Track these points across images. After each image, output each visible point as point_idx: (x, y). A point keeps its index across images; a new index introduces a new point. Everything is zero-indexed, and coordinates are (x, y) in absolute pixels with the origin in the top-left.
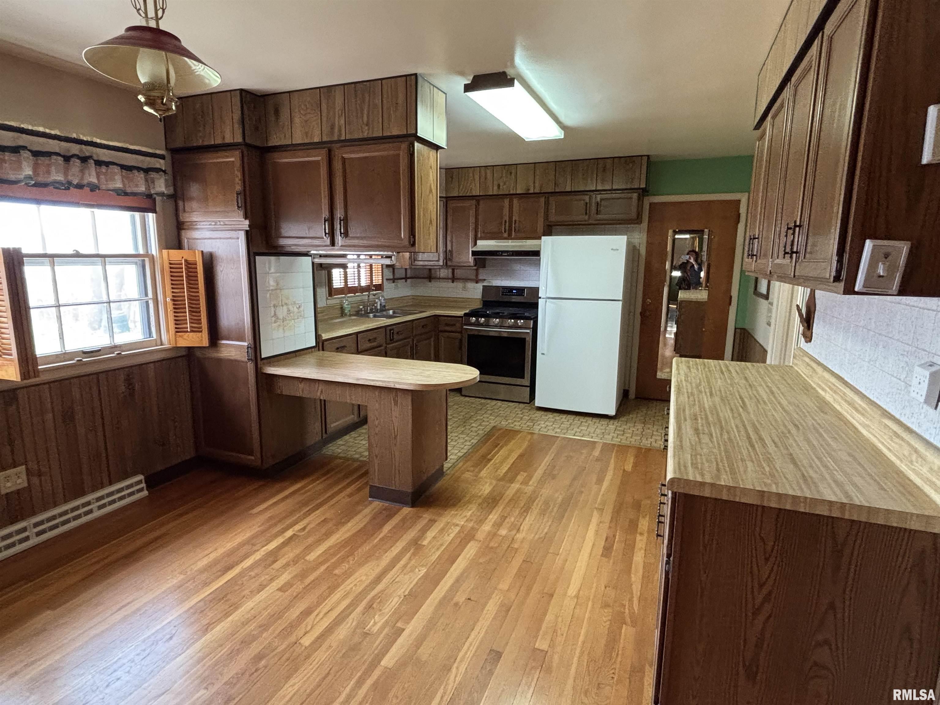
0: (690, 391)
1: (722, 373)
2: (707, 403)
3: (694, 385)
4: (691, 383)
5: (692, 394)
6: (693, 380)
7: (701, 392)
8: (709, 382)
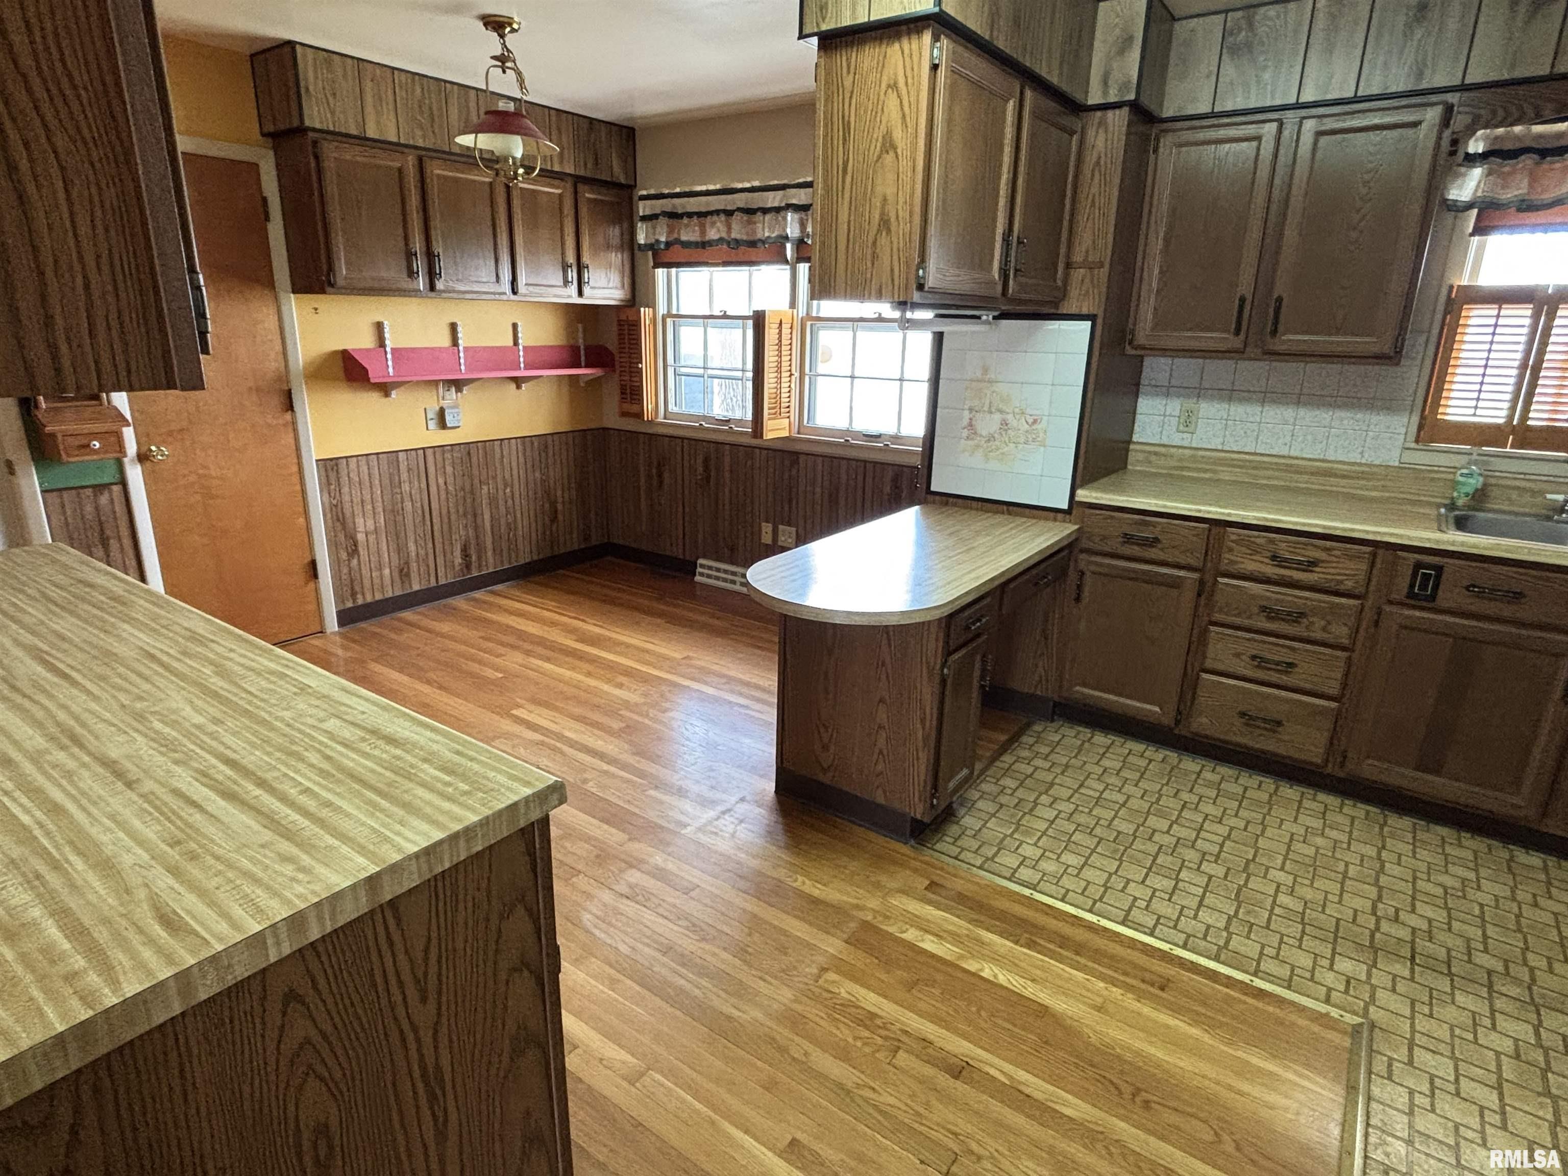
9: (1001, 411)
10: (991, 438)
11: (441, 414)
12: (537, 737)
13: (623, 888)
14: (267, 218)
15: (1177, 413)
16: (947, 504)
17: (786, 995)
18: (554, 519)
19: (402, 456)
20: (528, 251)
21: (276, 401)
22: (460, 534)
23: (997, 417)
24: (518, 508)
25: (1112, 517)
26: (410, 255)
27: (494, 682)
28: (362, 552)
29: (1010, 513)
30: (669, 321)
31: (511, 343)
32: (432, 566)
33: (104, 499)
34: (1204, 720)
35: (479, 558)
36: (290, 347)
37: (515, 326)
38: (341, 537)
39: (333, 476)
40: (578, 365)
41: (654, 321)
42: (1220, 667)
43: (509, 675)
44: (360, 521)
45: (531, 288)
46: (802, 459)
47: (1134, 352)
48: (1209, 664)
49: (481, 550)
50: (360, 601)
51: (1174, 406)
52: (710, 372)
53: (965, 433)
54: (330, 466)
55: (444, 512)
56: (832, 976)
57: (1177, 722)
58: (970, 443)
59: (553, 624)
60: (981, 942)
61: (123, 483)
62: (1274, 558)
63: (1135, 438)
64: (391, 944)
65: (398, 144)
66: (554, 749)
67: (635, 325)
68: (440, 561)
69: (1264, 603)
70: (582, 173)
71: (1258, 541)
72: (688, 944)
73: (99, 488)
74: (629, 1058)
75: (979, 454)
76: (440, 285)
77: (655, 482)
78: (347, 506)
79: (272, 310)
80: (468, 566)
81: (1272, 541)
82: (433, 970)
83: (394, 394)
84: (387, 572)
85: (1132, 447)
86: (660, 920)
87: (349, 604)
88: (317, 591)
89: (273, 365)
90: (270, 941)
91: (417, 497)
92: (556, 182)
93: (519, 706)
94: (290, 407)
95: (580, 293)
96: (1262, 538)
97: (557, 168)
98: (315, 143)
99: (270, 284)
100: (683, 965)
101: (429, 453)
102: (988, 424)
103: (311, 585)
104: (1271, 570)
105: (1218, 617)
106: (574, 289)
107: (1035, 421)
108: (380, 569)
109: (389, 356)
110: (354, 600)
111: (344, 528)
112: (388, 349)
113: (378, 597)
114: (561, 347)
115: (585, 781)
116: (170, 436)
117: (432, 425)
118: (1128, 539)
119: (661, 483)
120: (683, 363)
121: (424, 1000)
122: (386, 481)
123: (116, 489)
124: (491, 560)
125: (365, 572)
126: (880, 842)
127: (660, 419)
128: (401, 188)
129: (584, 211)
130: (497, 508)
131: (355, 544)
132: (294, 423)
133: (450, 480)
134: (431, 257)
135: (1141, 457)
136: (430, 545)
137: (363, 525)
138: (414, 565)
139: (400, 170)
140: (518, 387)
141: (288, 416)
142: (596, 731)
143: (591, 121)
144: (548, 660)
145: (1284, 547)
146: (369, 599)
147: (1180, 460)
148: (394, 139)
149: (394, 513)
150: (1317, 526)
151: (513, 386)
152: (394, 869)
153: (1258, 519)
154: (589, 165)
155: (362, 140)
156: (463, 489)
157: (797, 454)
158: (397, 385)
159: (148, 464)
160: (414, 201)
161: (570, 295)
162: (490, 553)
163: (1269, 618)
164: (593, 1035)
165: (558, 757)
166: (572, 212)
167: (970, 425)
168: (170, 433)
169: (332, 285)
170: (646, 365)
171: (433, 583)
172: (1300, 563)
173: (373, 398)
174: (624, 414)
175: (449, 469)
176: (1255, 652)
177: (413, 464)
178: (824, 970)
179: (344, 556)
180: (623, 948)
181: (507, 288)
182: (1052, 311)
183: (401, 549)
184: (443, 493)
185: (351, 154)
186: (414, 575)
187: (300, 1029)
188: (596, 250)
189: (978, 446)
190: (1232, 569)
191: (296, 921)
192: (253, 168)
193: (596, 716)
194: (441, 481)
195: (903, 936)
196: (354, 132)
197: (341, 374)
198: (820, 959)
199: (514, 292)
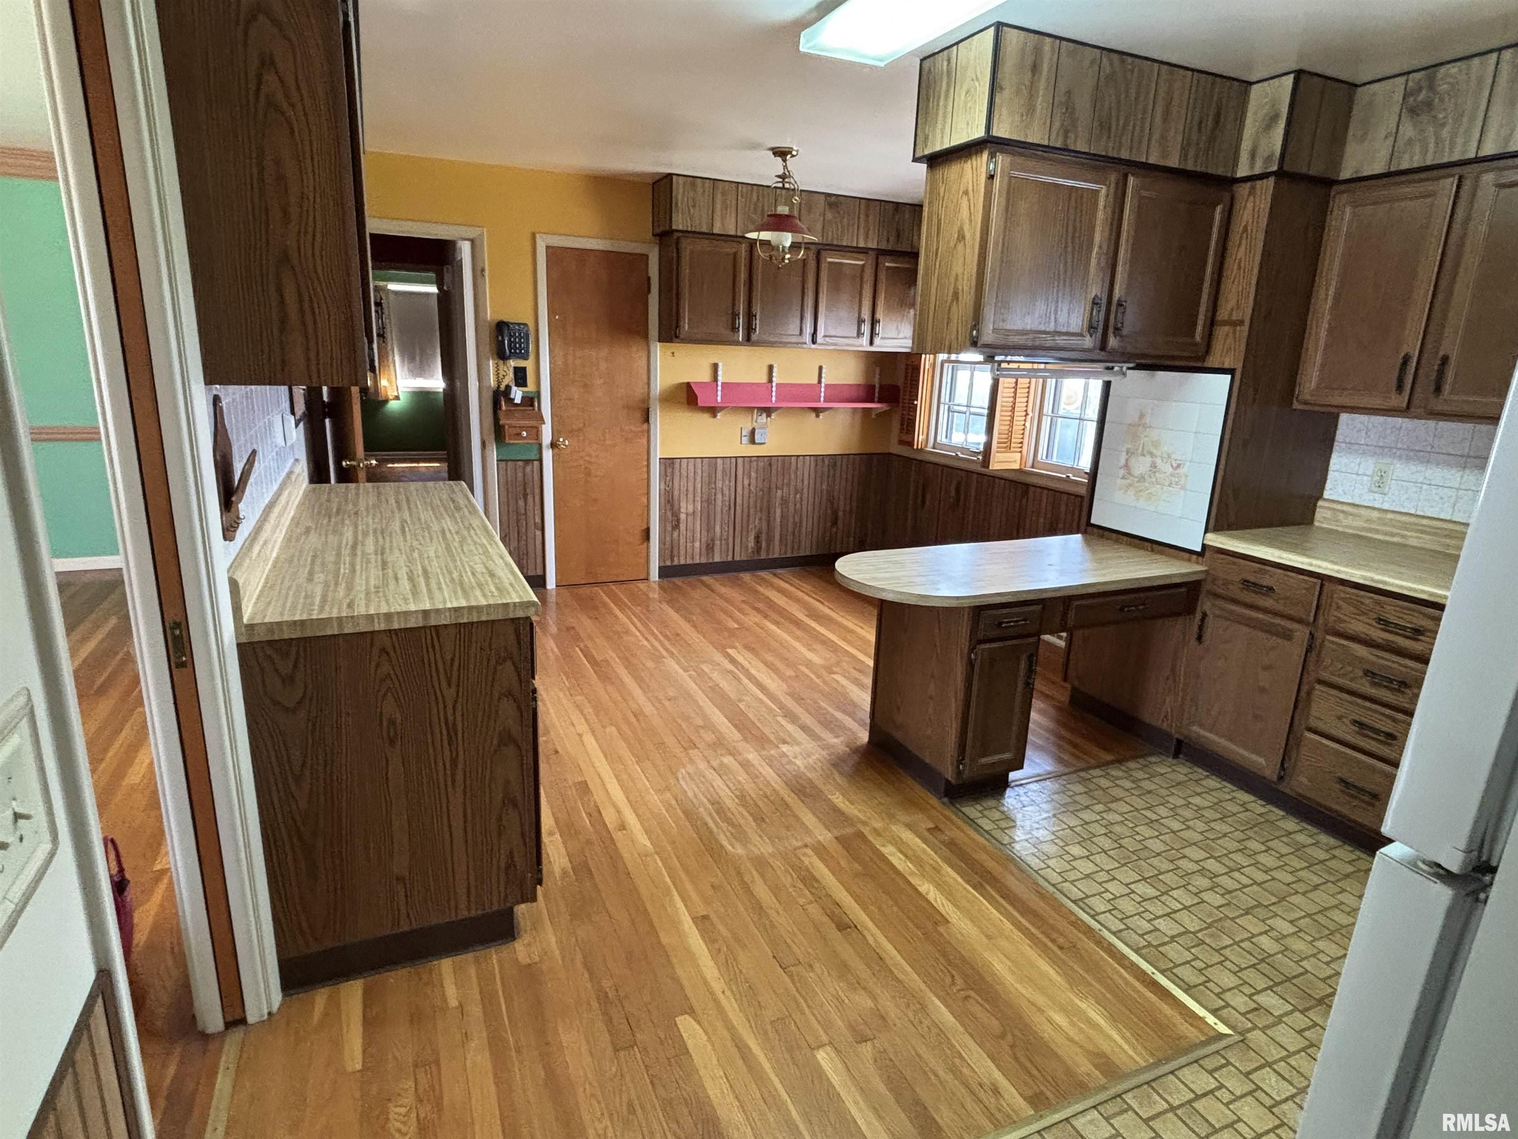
0: (472, 532)
1: (425, 572)
2: (448, 523)
3: (469, 541)
4: (475, 543)
5: (468, 529)
6: (472, 548)
7: (457, 533)
8: (448, 548)
9: (1152, 454)
10: (1142, 479)
11: (753, 432)
12: (730, 667)
13: (715, 764)
14: (649, 290)
15: (1369, 472)
16: (1102, 536)
17: (765, 848)
18: (835, 523)
19: (719, 461)
20: (829, 309)
21: (638, 415)
22: (756, 523)
23: (1148, 459)
24: (804, 510)
25: (1234, 564)
26: (735, 316)
27: (728, 630)
28: (682, 526)
29: (1152, 550)
30: (946, 365)
31: (815, 381)
32: (731, 546)
33: (528, 469)
34: (1304, 780)
35: (768, 545)
36: (652, 378)
37: (821, 368)
38: (669, 514)
39: (669, 471)
40: (872, 401)
41: (934, 365)
42: (1321, 726)
43: (742, 627)
44: (683, 505)
45: (827, 339)
46: (1032, 489)
47: (1300, 407)
48: (1313, 723)
49: (770, 540)
50: (676, 563)
51: (1369, 465)
52: (972, 410)
53: (1122, 472)
54: (668, 463)
55: (745, 505)
56: (809, 851)
57: (1281, 778)
58: (1124, 481)
59: (798, 600)
60: (937, 870)
61: (541, 461)
62: (1379, 620)
63: (1327, 494)
64: (433, 647)
65: (736, 236)
66: (735, 677)
67: (916, 369)
68: (738, 540)
69: (1368, 667)
70: (883, 246)
71: (1367, 601)
72: (730, 802)
73: (527, 462)
74: (649, 844)
75: (1131, 492)
76: (754, 337)
77: (919, 501)
78: (676, 493)
79: (644, 354)
80: (758, 549)
81: (1378, 603)
82: (455, 674)
83: (719, 415)
84: (697, 544)
85: (1320, 503)
86: (725, 788)
87: (668, 563)
88: (648, 548)
89: (640, 391)
90: (376, 621)
91: (726, 492)
92: (861, 256)
93: (735, 648)
94: (647, 420)
95: (871, 343)
96: (1368, 599)
97: (862, 244)
98: (678, 238)
99: (645, 336)
100: (718, 813)
101: (740, 461)
102: (1141, 466)
103: (645, 544)
104: (1378, 634)
105: (1325, 675)
106: (865, 340)
107: (1179, 466)
108: (693, 541)
109: (719, 388)
110: (672, 561)
111: (672, 506)
112: (719, 383)
113: (689, 562)
114: (859, 385)
115: (740, 700)
116: (571, 433)
117: (745, 440)
118: (1246, 584)
119: (924, 502)
120: (956, 402)
121: (449, 685)
122: (706, 479)
123: (536, 463)
124: (777, 548)
125: (682, 541)
126: (919, 791)
127: (929, 449)
128: (735, 267)
129: (882, 276)
130: (787, 507)
131: (678, 520)
132: (648, 431)
133: (753, 482)
134: (750, 317)
135: (1328, 514)
136: (731, 531)
137: (685, 508)
138: (718, 542)
139: (735, 254)
140: (817, 416)
141: (645, 425)
142: (773, 675)
143: (897, 204)
144: (777, 623)
145: (1392, 612)
146: (682, 562)
147: (1368, 521)
148: (732, 233)
149: (709, 502)
150: (1423, 592)
151: (813, 415)
152: (437, 611)
153: (1365, 578)
154: (891, 242)
155: (711, 236)
156: (762, 490)
157: (1027, 485)
158: (722, 409)
159: (556, 450)
160: (743, 276)
161: (863, 343)
162: (777, 543)
163: (1374, 684)
164: (639, 827)
165: (735, 683)
166: (873, 278)
167: (1126, 466)
168: (572, 431)
169: (677, 337)
170: (922, 402)
171: (730, 559)
172: (1404, 628)
173: (706, 417)
174: (901, 442)
175: (753, 474)
176: (1357, 718)
177: (727, 466)
178: (806, 846)
179: (669, 529)
180: (690, 794)
181: (807, 338)
182: (1199, 364)
183: (709, 528)
184: (746, 491)
185: (704, 245)
186: (717, 549)
187: (386, 668)
188: (889, 308)
189: (1131, 485)
190: (1341, 627)
191: (388, 616)
192: (645, 258)
193: (778, 664)
194: (746, 482)
195: (882, 849)
196: (704, 229)
197: (685, 401)
198: (808, 840)
199: (814, 341)
